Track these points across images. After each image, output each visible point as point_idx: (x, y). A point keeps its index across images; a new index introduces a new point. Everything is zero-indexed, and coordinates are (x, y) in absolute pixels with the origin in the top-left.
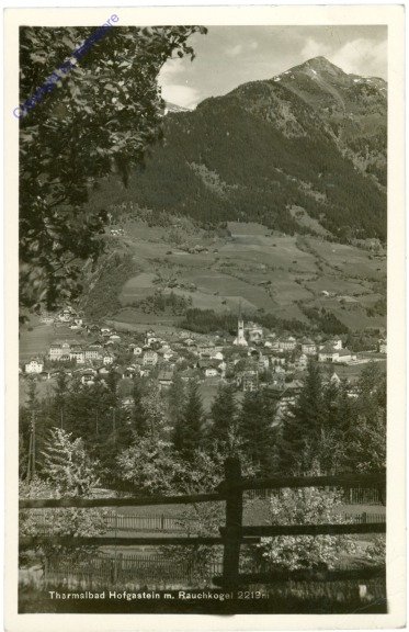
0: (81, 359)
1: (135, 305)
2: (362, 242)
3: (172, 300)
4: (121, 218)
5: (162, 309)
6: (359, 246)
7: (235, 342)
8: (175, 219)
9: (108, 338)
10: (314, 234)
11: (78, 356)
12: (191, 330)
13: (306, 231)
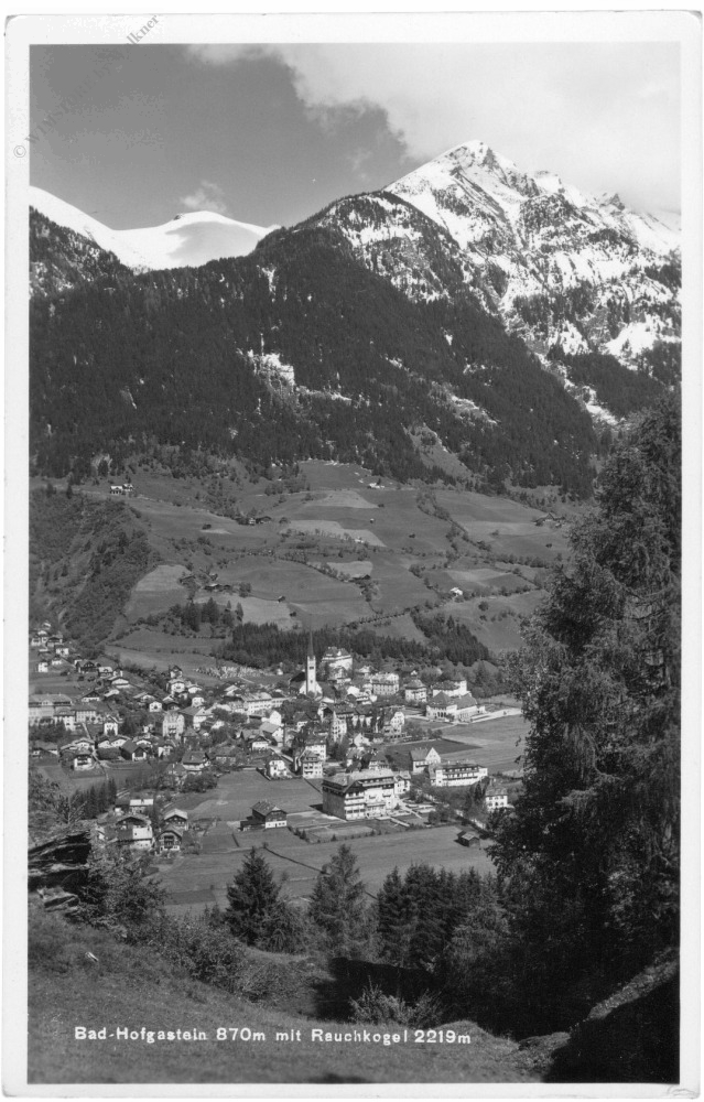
0: (70, 723)
1: (152, 622)
2: (529, 491)
3: (210, 612)
4: (127, 462)
5: (195, 628)
6: (523, 497)
7: (303, 690)
8: (218, 462)
9: (109, 684)
10: (450, 480)
11: (66, 720)
12: (241, 662)
13: (437, 473)
